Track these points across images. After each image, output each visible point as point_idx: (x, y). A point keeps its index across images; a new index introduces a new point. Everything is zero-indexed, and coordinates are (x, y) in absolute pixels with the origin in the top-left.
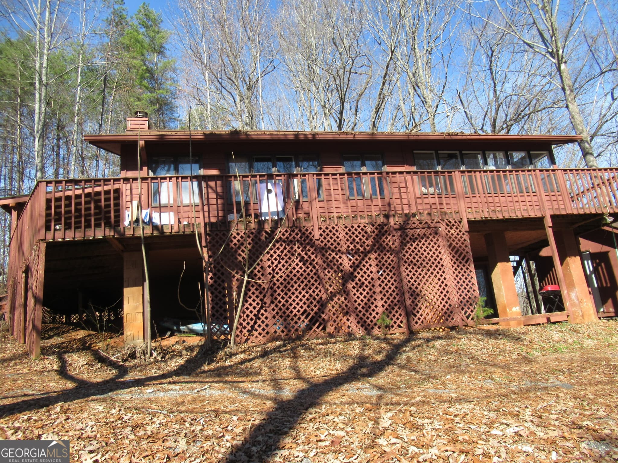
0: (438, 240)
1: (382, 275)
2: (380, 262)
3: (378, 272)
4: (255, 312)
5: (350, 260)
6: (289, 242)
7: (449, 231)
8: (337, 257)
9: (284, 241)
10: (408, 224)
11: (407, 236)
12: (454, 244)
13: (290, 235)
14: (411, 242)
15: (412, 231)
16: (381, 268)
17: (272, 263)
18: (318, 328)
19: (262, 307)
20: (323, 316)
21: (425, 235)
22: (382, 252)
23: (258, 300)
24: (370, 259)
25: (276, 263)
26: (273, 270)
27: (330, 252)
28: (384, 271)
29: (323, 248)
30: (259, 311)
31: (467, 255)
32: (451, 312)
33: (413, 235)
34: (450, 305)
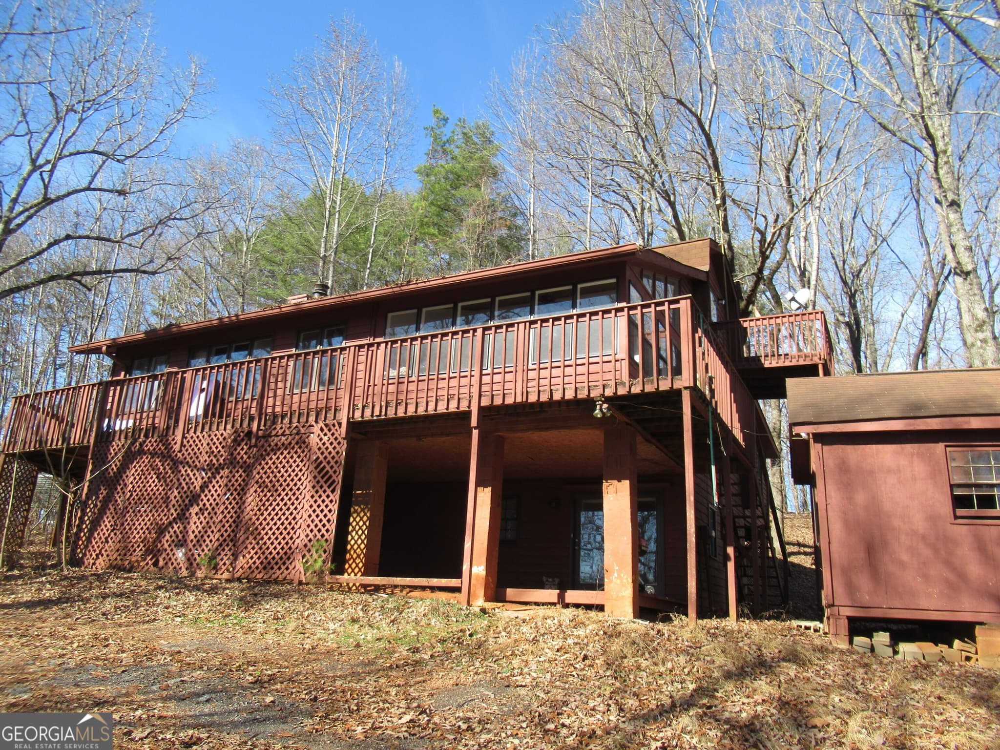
0: (303, 452)
1: (228, 499)
2: (230, 481)
3: (225, 494)
4: (107, 535)
5: (203, 478)
6: (153, 454)
7: (321, 440)
8: (191, 475)
9: (151, 454)
10: (275, 428)
11: (270, 446)
12: (321, 458)
13: (158, 445)
14: (272, 454)
15: (276, 439)
16: (229, 490)
17: (135, 479)
18: (151, 559)
19: (112, 531)
20: (159, 545)
21: (290, 443)
22: (235, 467)
23: (112, 523)
24: (221, 477)
25: (138, 478)
26: (133, 487)
27: (187, 467)
28: (232, 494)
29: (181, 463)
30: (109, 535)
31: (334, 477)
32: (289, 558)
33: (276, 445)
34: (290, 548)
